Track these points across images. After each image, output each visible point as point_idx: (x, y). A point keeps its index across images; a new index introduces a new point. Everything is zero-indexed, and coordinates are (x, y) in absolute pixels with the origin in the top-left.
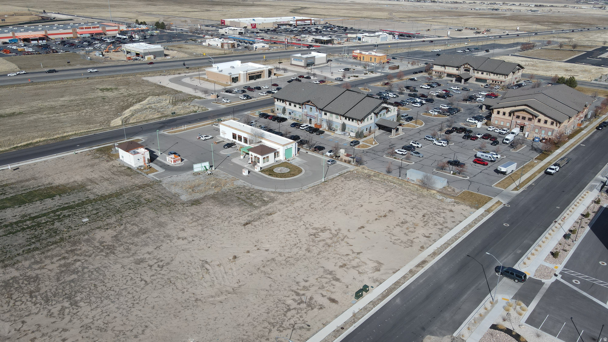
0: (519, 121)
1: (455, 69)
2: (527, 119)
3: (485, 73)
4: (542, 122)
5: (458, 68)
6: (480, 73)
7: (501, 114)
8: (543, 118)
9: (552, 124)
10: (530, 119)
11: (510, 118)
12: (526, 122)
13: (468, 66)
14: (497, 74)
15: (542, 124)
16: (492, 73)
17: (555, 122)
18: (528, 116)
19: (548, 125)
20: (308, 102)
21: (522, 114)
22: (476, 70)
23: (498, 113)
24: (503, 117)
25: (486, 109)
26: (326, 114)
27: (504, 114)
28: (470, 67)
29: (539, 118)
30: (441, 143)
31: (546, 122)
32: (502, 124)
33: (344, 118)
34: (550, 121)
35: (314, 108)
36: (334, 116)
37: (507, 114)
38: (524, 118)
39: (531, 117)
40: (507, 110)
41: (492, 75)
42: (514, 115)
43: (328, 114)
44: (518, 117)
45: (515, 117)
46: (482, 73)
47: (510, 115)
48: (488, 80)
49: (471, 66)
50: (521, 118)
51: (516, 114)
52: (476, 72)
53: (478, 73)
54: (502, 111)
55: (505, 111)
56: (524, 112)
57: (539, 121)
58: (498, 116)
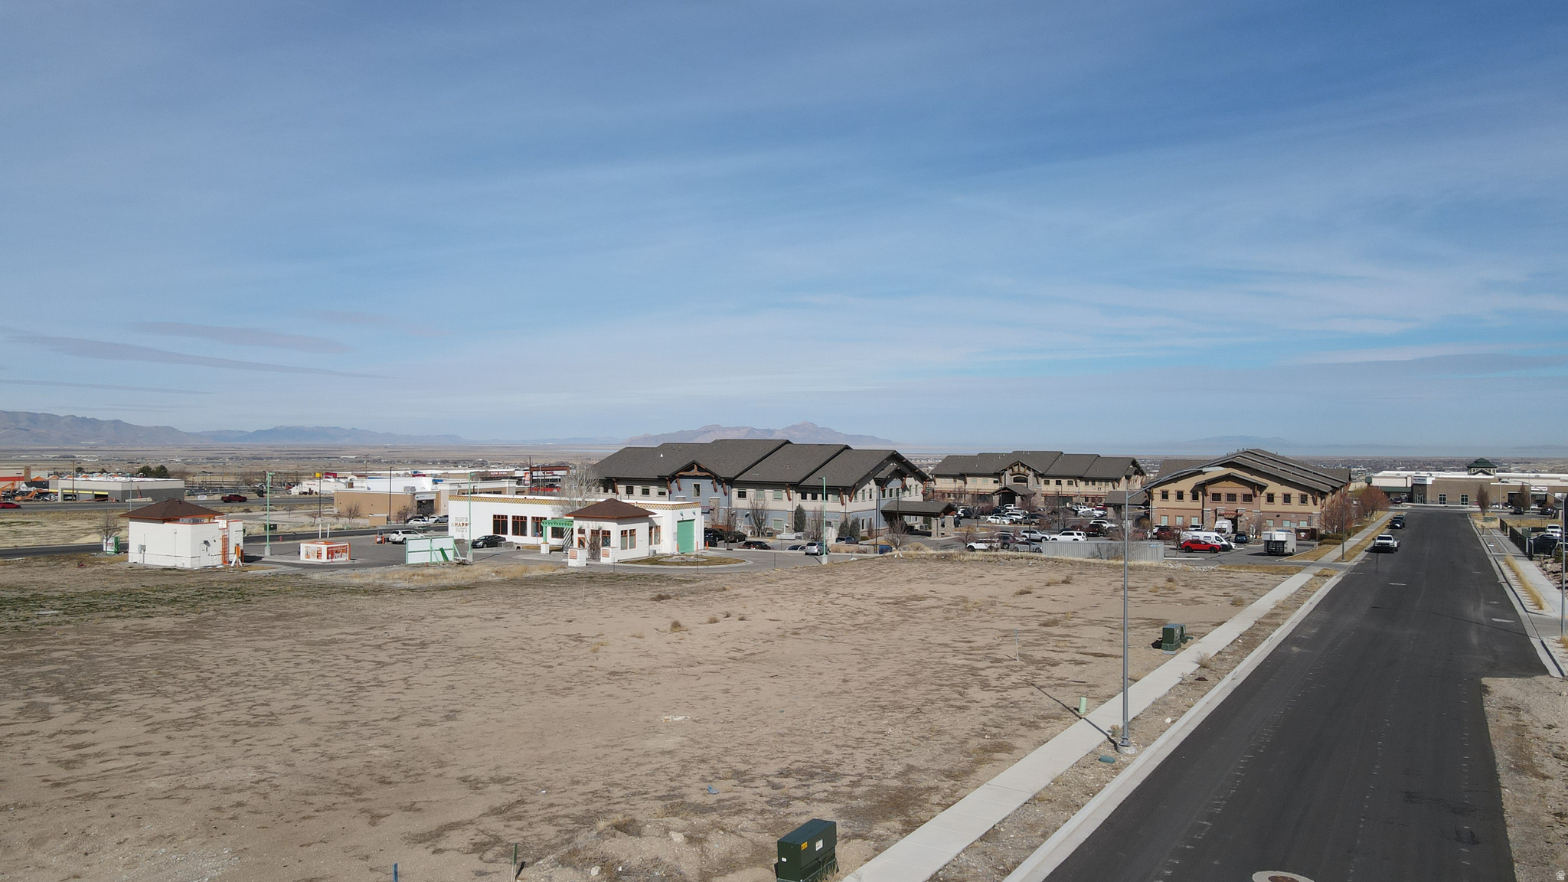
0: (1222, 506)
1: (991, 480)
2: (1239, 499)
3: (1064, 482)
4: (1279, 500)
5: (998, 475)
6: (1053, 482)
7: (1172, 497)
8: (1277, 489)
9: (1304, 500)
10: (1247, 498)
11: (1198, 505)
12: (1240, 507)
13: (1022, 469)
14: (1094, 480)
15: (1278, 505)
16: (1081, 478)
17: (1309, 496)
18: (1241, 490)
19: (1295, 505)
20: (689, 468)
21: (1224, 488)
22: (1042, 476)
23: (1165, 496)
24: (1179, 504)
26: (742, 495)
27: (1180, 496)
28: (1027, 472)
29: (1268, 490)
30: (1073, 534)
31: (1287, 498)
32: (1179, 522)
33: (799, 495)
34: (1295, 493)
35: (706, 485)
36: (769, 494)
37: (1188, 497)
38: (1232, 497)
39: (1249, 491)
40: (1187, 485)
41: (1082, 484)
42: (1205, 494)
43: (751, 492)
44: (1217, 497)
45: (1208, 499)
46: (1058, 483)
47: (1195, 497)
48: (1076, 496)
49: (1029, 468)
50: (1224, 498)
51: (1211, 489)
52: (1042, 481)
53: (1047, 483)
54: (1172, 488)
55: (1180, 489)
56: (1230, 483)
57: (1271, 498)
58: (1165, 504)
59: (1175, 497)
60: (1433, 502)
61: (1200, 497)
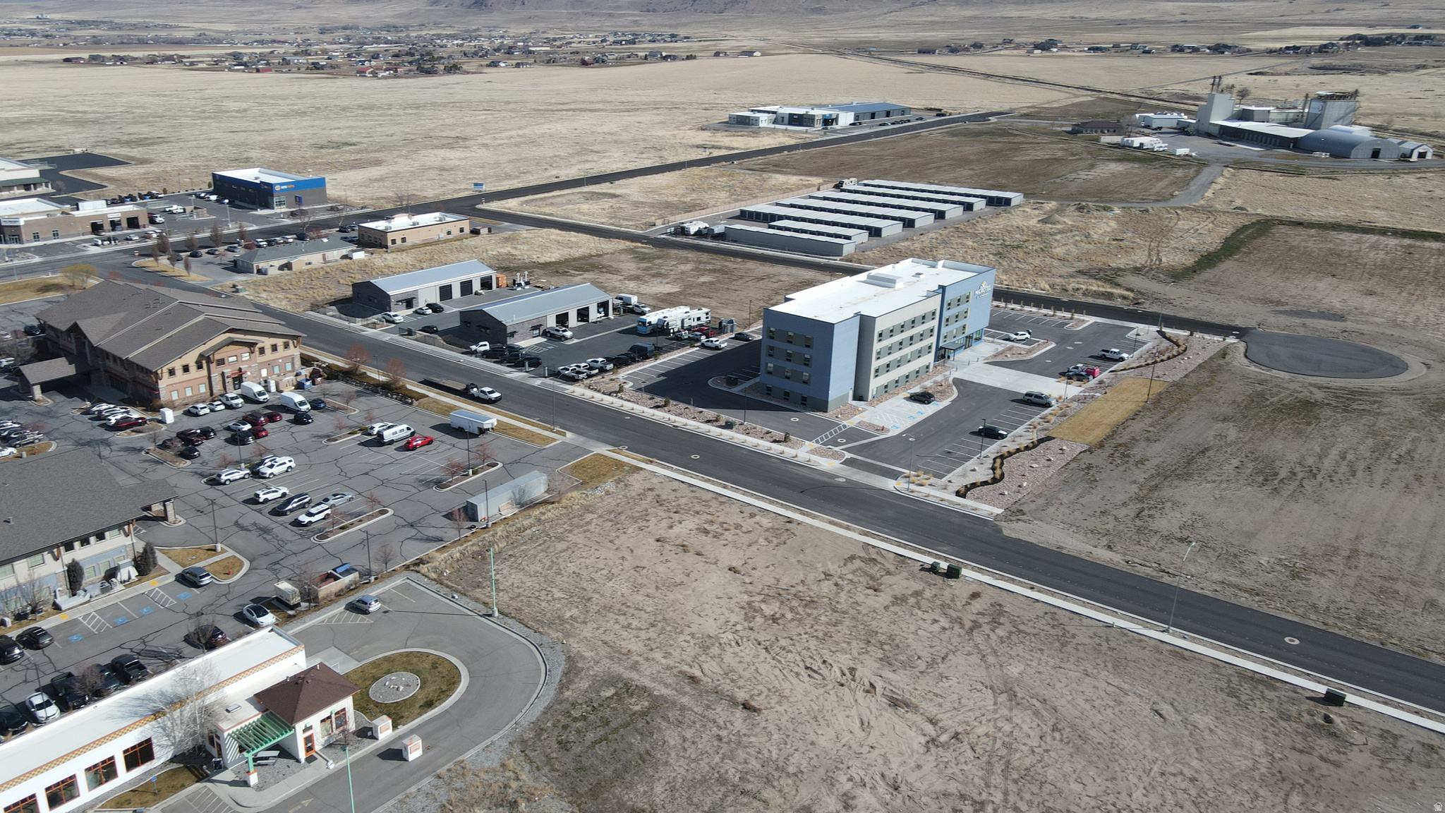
2: (240, 358)
4: (268, 351)
7: (179, 372)
8: (267, 342)
9: (286, 346)
10: (246, 356)
11: (204, 372)
15: (269, 356)
17: (291, 342)
19: (281, 352)
23: (172, 372)
24: (187, 376)
25: (43, 392)
27: (186, 369)
29: (260, 345)
31: (274, 348)
32: (189, 393)
34: (280, 342)
37: (193, 368)
38: (234, 359)
40: (191, 358)
42: (209, 362)
44: (221, 362)
45: (213, 366)
47: (200, 367)
51: (215, 356)
54: (177, 364)
55: (185, 363)
56: (231, 347)
57: (262, 351)
58: (173, 380)
59: (181, 371)
60: (28, 241)
61: (205, 365)
